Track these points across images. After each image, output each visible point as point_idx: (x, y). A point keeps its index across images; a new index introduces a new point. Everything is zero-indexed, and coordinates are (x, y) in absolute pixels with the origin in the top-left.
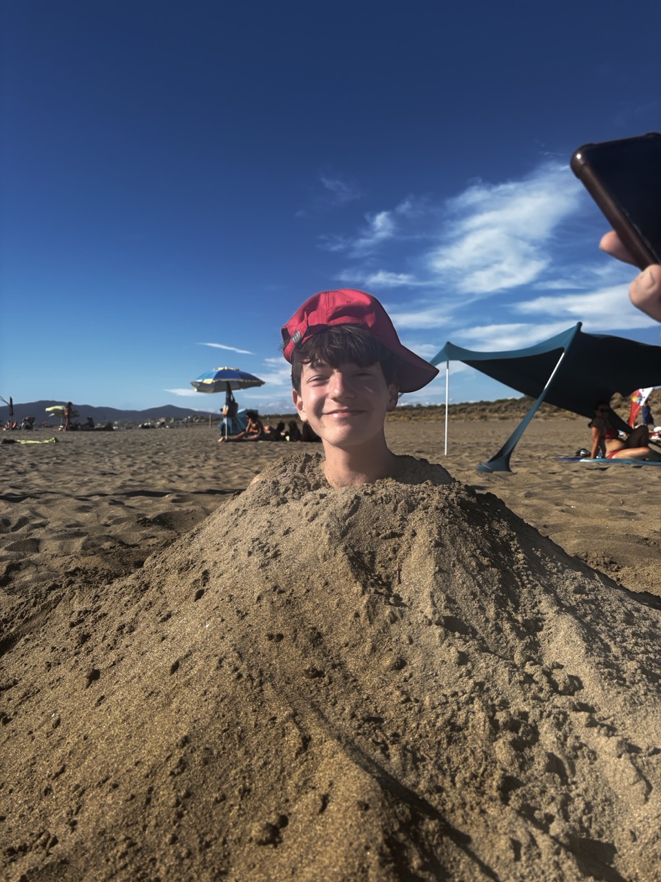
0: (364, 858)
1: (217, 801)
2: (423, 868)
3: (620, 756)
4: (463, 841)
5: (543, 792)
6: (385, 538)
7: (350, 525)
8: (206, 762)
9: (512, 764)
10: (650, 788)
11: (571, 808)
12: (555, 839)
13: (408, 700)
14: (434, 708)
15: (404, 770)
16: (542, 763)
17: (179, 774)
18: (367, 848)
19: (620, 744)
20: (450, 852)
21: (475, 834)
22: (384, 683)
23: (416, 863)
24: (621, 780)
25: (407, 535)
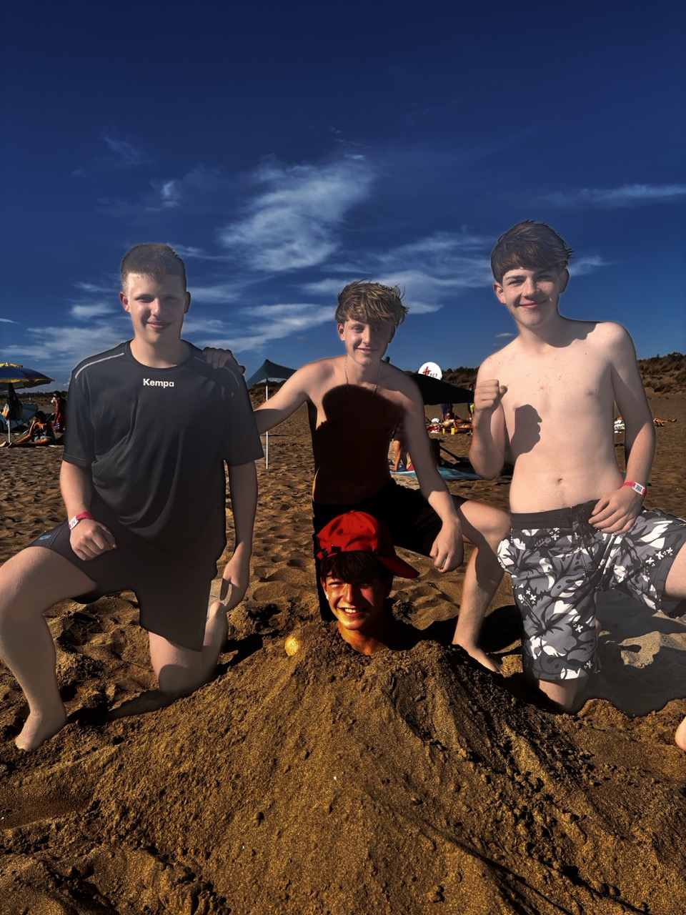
0: (495, 900)
1: (402, 886)
2: (516, 898)
3: (572, 823)
4: (522, 880)
5: (544, 848)
6: (418, 701)
7: (397, 697)
8: (387, 866)
9: (527, 836)
10: (586, 836)
11: (556, 853)
12: (558, 870)
13: (471, 810)
14: (484, 812)
15: (484, 850)
16: (541, 833)
17: (376, 875)
18: (495, 895)
19: (571, 817)
20: (521, 887)
21: (525, 875)
22: (455, 800)
23: (513, 896)
24: (574, 835)
25: (429, 697)
